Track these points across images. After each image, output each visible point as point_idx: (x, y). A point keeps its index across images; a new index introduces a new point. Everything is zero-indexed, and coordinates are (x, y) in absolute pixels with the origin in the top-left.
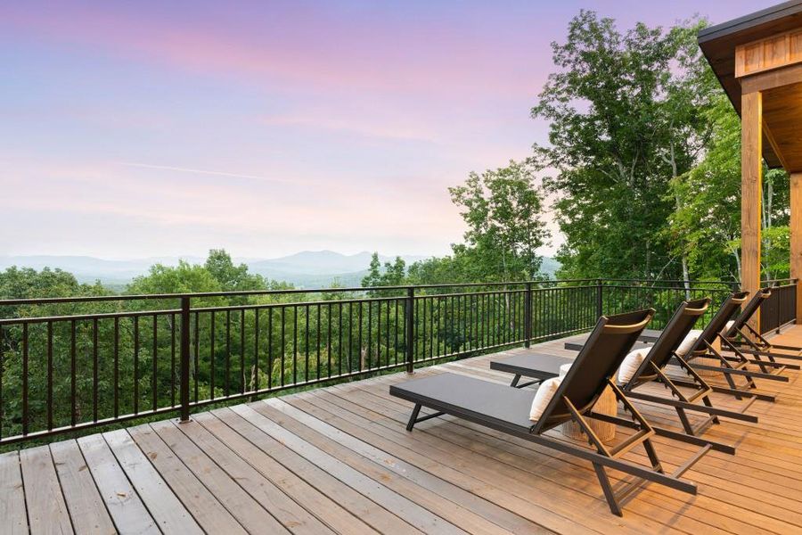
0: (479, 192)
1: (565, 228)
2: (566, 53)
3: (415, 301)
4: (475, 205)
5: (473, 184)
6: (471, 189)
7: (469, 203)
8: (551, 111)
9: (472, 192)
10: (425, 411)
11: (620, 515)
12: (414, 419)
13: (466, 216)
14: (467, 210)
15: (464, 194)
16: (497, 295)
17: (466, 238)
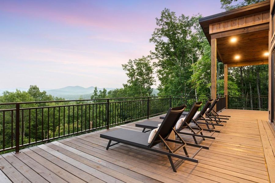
0: (132, 66)
1: (160, 79)
2: (160, 22)
3: (110, 104)
4: (131, 71)
5: (130, 63)
6: (130, 65)
7: (129, 70)
8: (156, 40)
9: (130, 66)
10: (113, 142)
11: (176, 172)
12: (109, 145)
13: (128, 74)
14: (128, 72)
15: (127, 67)
16: (138, 102)
17: (128, 82)
